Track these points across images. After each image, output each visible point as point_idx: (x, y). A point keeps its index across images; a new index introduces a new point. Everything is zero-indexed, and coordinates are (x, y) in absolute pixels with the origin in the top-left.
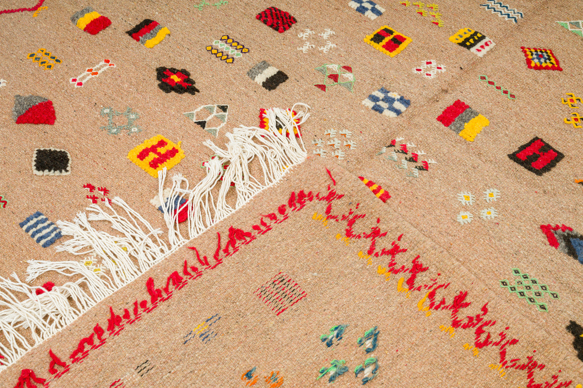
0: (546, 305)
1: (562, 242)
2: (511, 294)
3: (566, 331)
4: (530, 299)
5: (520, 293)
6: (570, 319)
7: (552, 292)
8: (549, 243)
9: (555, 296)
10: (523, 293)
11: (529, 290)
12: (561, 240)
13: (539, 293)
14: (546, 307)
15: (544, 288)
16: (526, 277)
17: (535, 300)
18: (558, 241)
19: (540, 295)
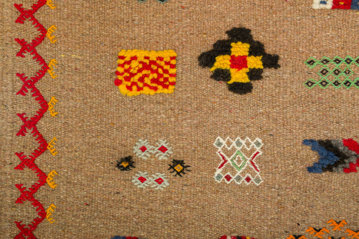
0: (311, 67)
1: (344, 150)
2: (346, 54)
3: (277, 53)
4: (327, 61)
5: (340, 61)
6: (281, 68)
7: (315, 85)
8: (353, 139)
9: (310, 84)
10: (337, 63)
11: (334, 70)
12: (346, 151)
13: (325, 74)
14: (308, 65)
15: (324, 83)
16: (347, 83)
17: (322, 64)
18: (347, 148)
19: (322, 72)
